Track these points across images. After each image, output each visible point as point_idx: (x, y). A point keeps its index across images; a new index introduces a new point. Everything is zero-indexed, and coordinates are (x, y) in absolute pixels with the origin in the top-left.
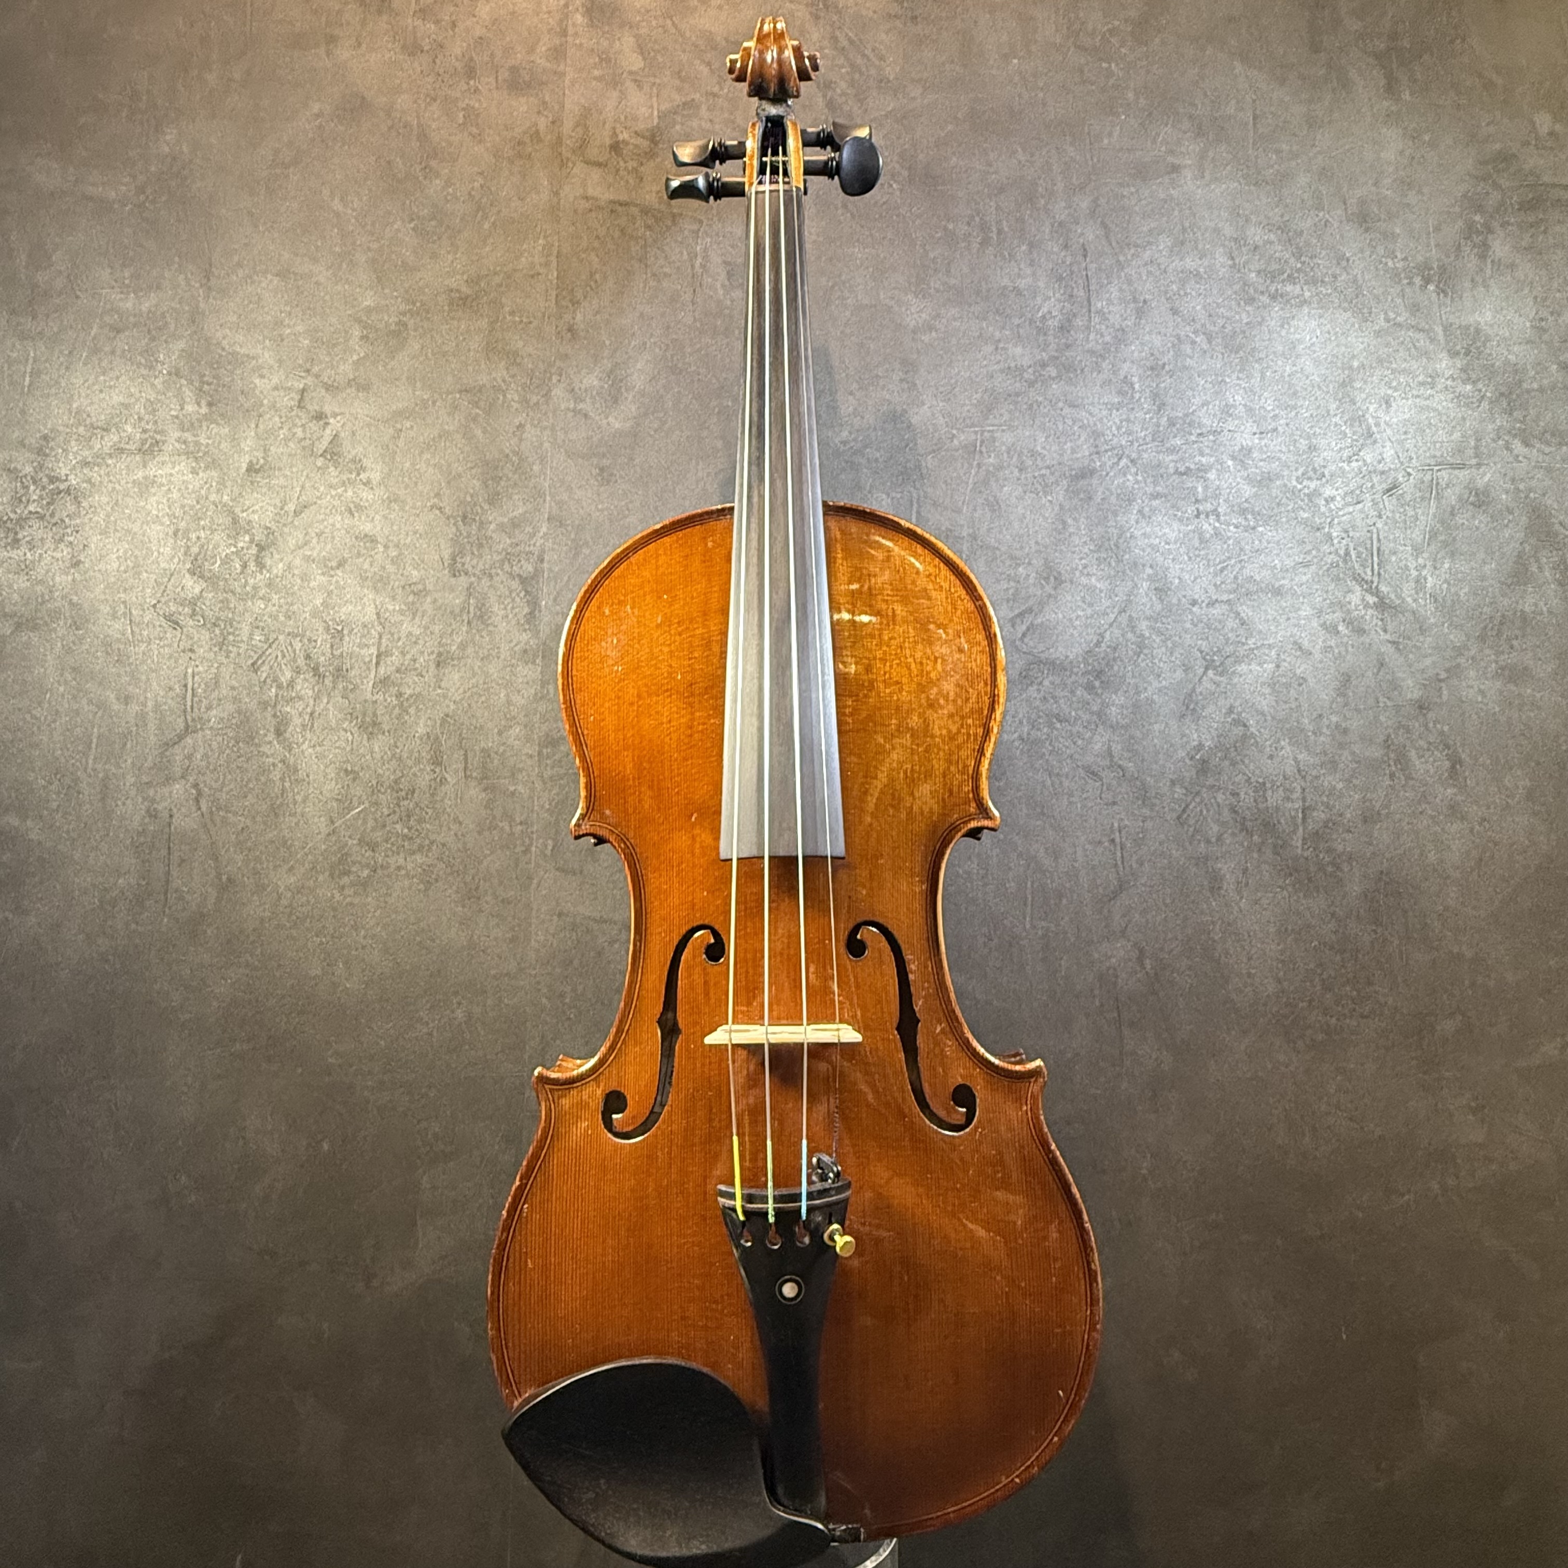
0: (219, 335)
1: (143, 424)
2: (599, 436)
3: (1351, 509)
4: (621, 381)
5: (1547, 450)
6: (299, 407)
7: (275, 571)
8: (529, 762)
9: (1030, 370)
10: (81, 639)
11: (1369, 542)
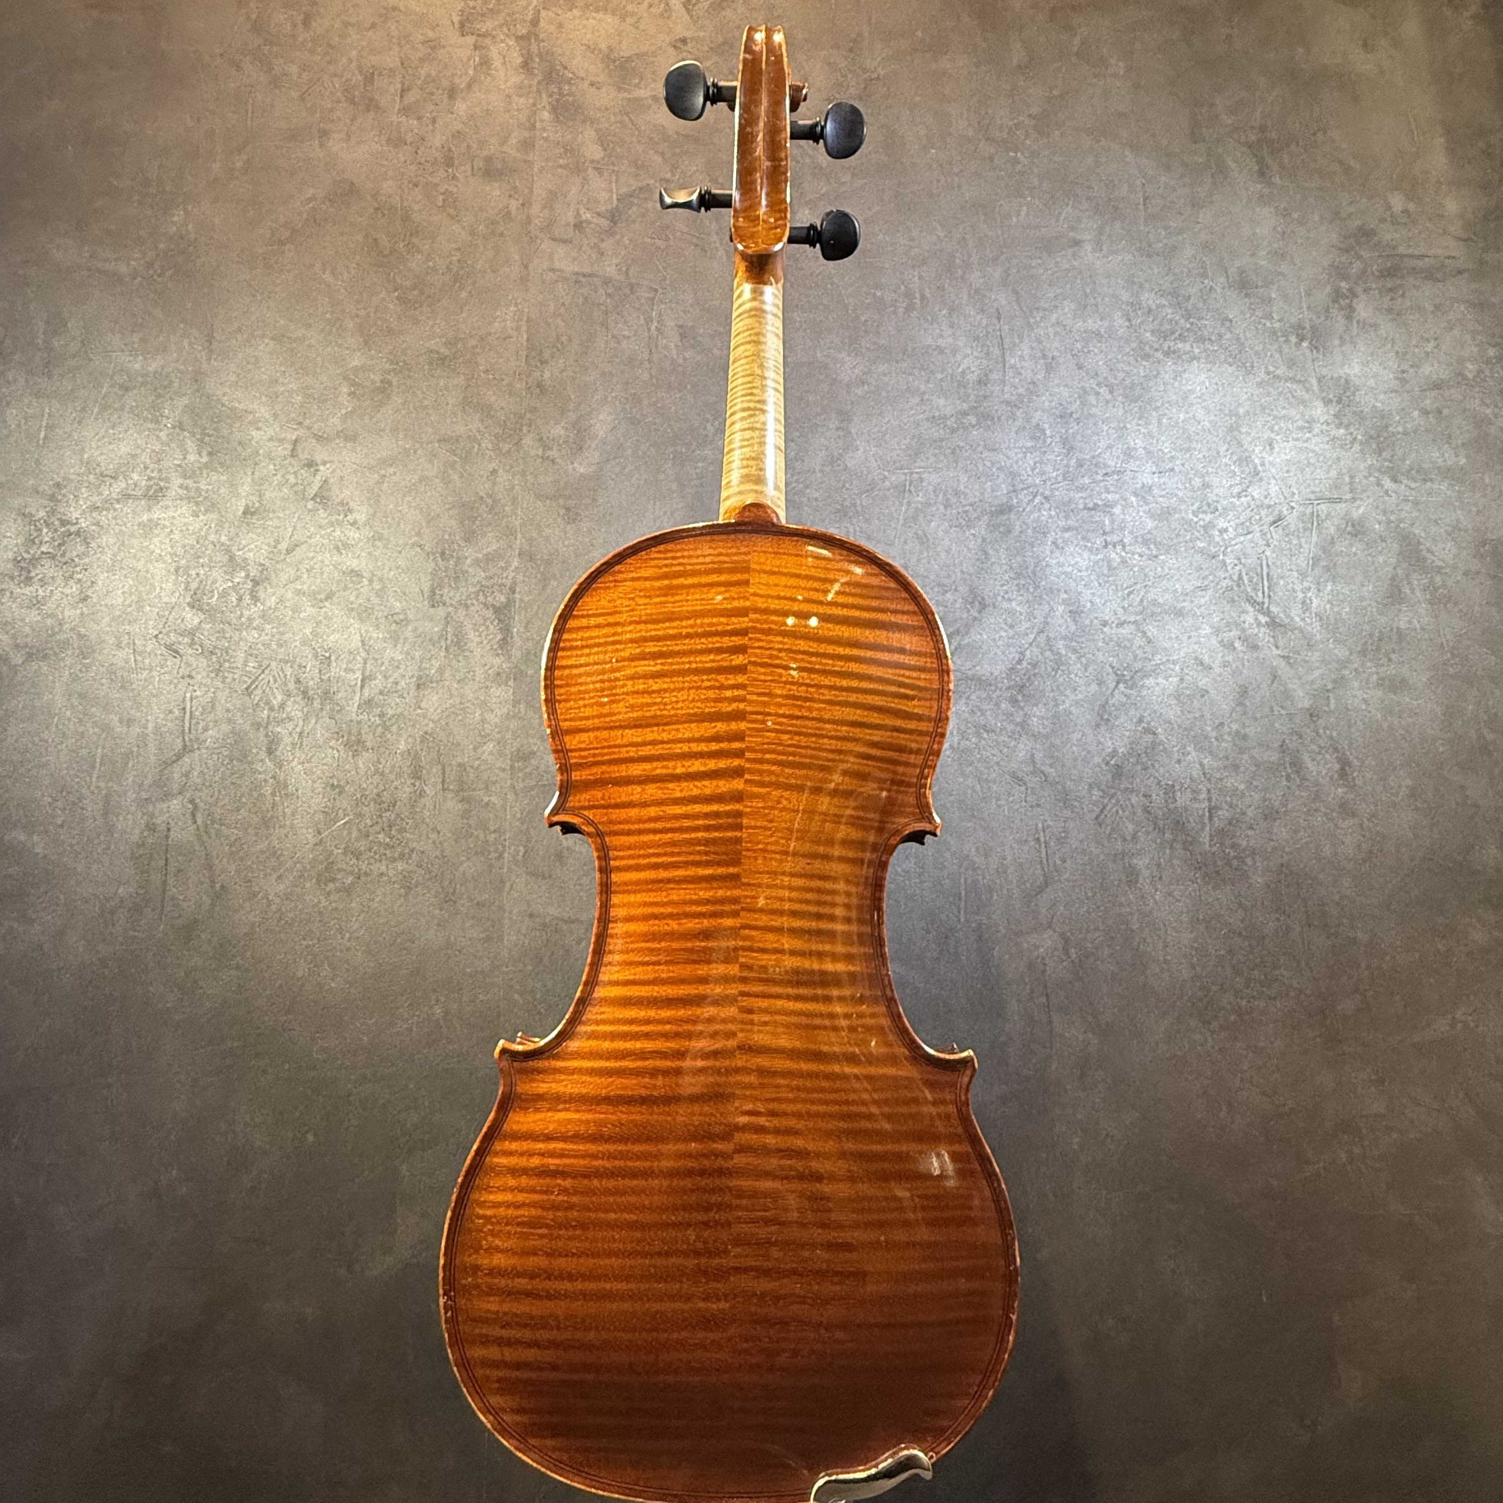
0: (218, 392)
1: (148, 471)
2: (565, 480)
3: (1242, 539)
4: (585, 430)
5: (1413, 485)
6: (292, 456)
7: (268, 604)
8: (502, 774)
9: (953, 419)
10: (87, 667)
11: (1259, 570)
